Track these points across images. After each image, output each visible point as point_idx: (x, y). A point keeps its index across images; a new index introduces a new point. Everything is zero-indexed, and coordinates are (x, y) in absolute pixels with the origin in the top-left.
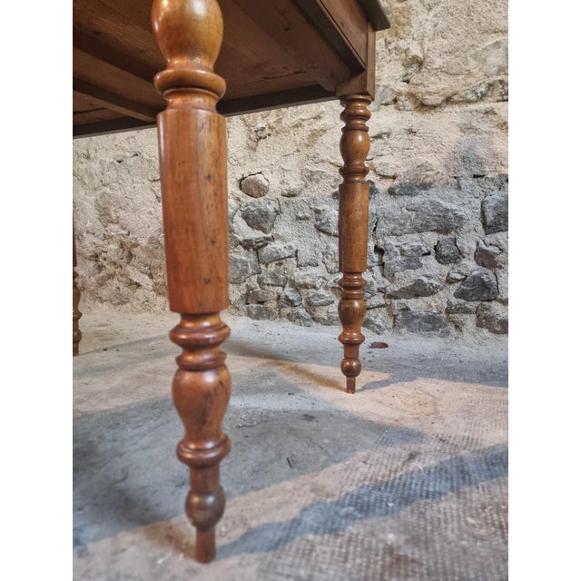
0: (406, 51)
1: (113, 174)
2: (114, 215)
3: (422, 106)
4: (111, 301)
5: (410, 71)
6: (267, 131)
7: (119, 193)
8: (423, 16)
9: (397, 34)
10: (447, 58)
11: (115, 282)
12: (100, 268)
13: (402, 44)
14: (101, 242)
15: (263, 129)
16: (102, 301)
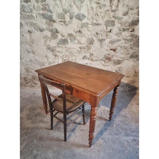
0: (90, 52)
1: (30, 63)
2: (30, 71)
3: (92, 60)
4: (30, 87)
5: (91, 55)
6: (66, 60)
7: (31, 67)
8: (93, 48)
9: (89, 50)
10: (96, 55)
11: (31, 83)
12: (26, 80)
13: (90, 51)
14: (26, 76)
15: (65, 60)
16: (27, 86)
